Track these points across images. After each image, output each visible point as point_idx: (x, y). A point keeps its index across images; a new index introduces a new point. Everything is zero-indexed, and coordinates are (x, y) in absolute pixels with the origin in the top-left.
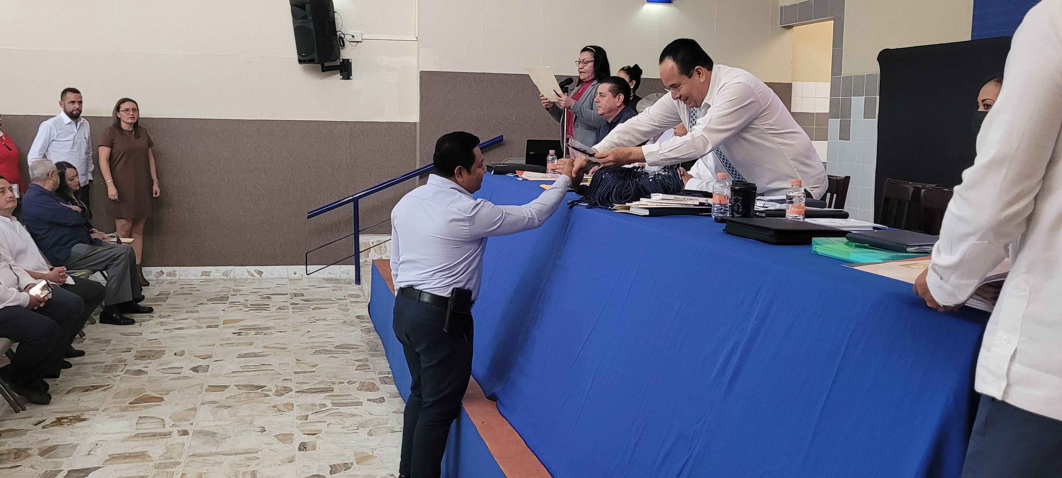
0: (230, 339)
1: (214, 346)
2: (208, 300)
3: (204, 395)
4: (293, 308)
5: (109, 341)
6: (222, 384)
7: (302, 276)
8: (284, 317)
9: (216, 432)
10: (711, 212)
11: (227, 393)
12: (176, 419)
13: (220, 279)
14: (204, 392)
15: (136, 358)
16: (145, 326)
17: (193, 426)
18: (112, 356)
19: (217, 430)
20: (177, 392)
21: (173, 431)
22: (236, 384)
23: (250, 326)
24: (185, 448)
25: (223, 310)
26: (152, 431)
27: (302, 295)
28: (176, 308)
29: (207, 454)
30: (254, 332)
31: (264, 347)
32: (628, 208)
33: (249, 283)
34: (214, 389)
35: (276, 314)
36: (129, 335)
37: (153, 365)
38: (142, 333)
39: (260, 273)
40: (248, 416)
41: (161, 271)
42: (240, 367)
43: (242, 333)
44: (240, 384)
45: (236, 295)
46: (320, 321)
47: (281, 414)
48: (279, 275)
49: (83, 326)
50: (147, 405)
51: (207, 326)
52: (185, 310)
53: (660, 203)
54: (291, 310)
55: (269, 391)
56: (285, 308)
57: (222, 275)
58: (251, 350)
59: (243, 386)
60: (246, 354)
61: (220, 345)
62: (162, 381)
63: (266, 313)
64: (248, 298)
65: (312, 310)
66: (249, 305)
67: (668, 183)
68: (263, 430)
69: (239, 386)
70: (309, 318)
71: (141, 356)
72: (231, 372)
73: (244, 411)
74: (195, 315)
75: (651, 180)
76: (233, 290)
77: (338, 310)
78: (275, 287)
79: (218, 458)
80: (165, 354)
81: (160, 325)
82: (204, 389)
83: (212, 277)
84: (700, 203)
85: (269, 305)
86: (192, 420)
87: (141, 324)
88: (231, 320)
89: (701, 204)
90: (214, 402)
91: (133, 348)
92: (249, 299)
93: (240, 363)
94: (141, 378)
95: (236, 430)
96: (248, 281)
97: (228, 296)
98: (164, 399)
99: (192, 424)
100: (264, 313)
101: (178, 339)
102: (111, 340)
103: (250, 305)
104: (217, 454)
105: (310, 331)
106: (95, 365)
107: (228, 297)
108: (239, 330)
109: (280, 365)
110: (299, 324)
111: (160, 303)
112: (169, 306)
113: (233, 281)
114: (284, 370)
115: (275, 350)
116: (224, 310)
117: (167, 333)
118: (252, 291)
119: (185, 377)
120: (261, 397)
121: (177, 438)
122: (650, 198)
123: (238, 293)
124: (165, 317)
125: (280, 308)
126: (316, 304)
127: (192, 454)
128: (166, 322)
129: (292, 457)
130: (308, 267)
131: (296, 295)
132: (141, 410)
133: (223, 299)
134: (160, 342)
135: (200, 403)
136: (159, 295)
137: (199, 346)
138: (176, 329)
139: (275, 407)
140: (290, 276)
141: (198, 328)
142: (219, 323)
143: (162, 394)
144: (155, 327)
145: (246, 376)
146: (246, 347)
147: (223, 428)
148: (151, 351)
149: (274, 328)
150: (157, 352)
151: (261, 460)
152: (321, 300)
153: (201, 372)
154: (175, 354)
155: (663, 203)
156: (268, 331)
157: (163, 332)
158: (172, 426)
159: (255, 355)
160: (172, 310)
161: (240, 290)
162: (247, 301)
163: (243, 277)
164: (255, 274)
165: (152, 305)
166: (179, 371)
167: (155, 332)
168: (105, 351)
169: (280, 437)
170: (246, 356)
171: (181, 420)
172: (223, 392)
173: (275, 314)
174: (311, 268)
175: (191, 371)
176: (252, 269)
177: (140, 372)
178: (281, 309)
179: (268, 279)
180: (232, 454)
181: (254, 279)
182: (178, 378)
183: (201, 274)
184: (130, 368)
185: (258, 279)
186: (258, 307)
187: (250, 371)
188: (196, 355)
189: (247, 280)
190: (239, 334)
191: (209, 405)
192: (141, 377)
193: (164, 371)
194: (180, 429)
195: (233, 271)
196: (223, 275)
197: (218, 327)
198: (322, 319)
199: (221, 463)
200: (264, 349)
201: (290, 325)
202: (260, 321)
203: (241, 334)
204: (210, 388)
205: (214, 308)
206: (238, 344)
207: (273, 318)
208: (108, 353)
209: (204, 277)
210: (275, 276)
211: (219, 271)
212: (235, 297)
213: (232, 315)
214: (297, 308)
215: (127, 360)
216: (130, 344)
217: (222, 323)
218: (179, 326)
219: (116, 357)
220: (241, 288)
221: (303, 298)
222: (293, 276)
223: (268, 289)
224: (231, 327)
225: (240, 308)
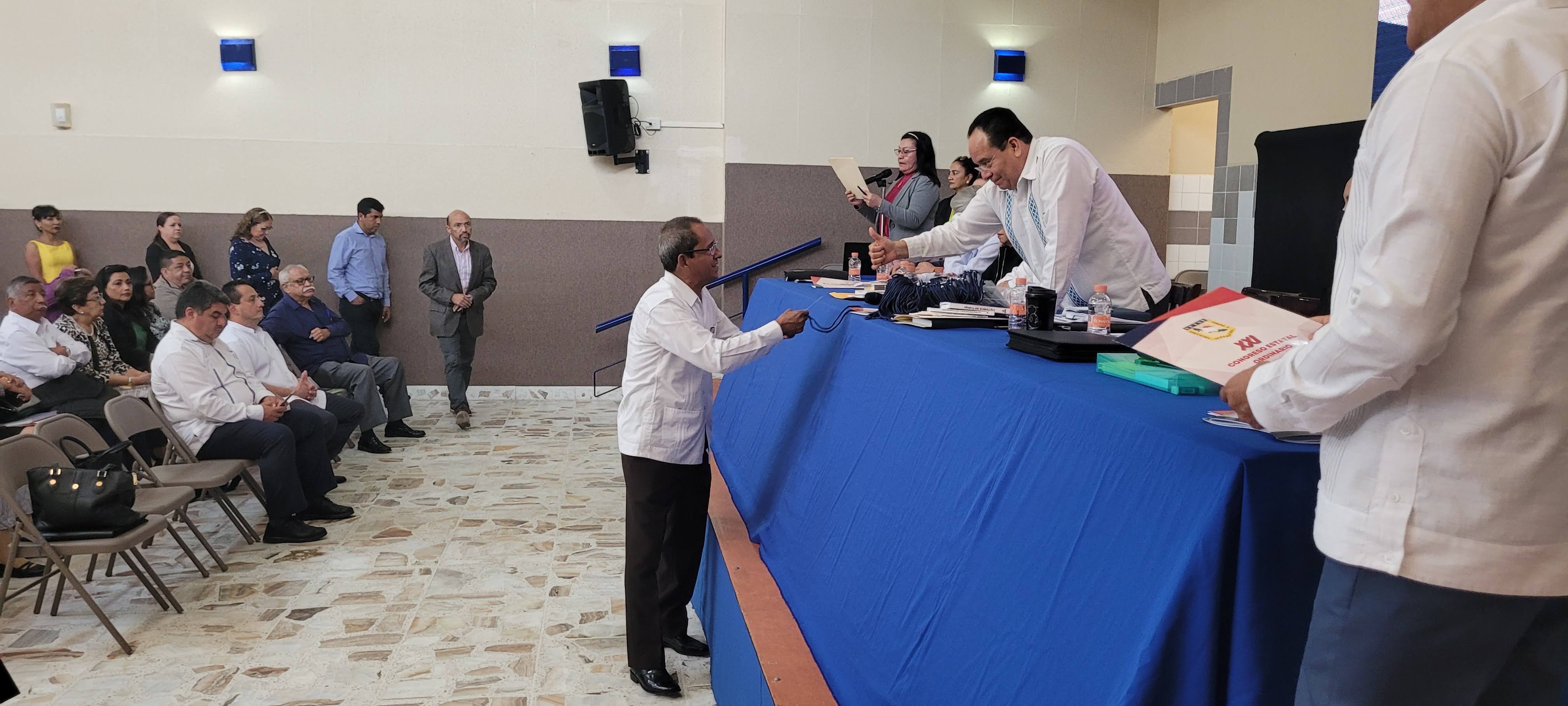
0: (498, 467)
1: (478, 475)
2: (482, 424)
3: (457, 530)
4: (575, 434)
6: (478, 517)
7: (591, 398)
8: (562, 444)
9: (462, 572)
10: (1007, 325)
11: (483, 528)
12: (421, 555)
13: (499, 399)
14: (457, 527)
15: (391, 486)
16: (407, 451)
17: (438, 564)
18: (365, 484)
19: (463, 570)
20: (427, 526)
21: (414, 569)
22: (494, 518)
23: (523, 454)
24: (424, 589)
26: (395, 568)
27: (588, 420)
28: (444, 431)
29: (446, 596)
30: (525, 460)
31: (534, 477)
32: (911, 319)
33: (531, 405)
34: (468, 523)
35: (555, 441)
36: (388, 461)
37: (408, 495)
38: (402, 459)
39: (544, 394)
40: (501, 555)
41: (436, 390)
42: (503, 499)
43: (512, 461)
44: (499, 519)
45: (513, 418)
46: (601, 450)
47: (538, 554)
48: (566, 397)
49: (340, 451)
50: (391, 540)
51: (475, 452)
53: (948, 313)
54: (571, 436)
55: (529, 527)
56: (565, 434)
57: (502, 395)
58: (519, 480)
59: (502, 521)
60: (512, 485)
61: (486, 474)
62: (414, 513)
63: (543, 439)
64: (528, 422)
65: (596, 437)
66: (526, 430)
67: (963, 290)
68: (514, 571)
69: (497, 520)
71: (397, 485)
72: (491, 505)
73: (497, 549)
74: (466, 440)
75: (942, 286)
76: (513, 413)
78: (560, 410)
79: (458, 602)
80: (423, 483)
81: (424, 450)
82: (458, 523)
83: (491, 397)
84: (995, 314)
85: (548, 430)
86: (438, 558)
87: (404, 449)
88: (504, 447)
89: (997, 315)
90: (466, 538)
91: (389, 476)
93: (503, 495)
94: (390, 509)
95: (484, 571)
96: (531, 403)
97: (506, 419)
98: (412, 533)
99: (436, 562)
100: (541, 439)
101: (441, 467)
102: (367, 466)
103: (528, 430)
104: (458, 596)
106: (346, 493)
107: (505, 421)
108: (510, 457)
109: (548, 499)
110: (577, 452)
111: (429, 426)
112: (438, 430)
113: (514, 403)
114: (550, 504)
115: (545, 481)
116: (497, 435)
117: (430, 460)
118: (532, 414)
119: (441, 510)
120: (519, 534)
121: (417, 578)
122: (939, 307)
123: (517, 417)
124: (431, 442)
125: (560, 434)
126: (603, 430)
127: (430, 595)
128: (431, 448)
129: (541, 603)
130: (596, 387)
131: (580, 420)
132: (385, 544)
133: (499, 422)
134: (420, 469)
135: (450, 539)
136: (429, 417)
137: (464, 475)
138: (441, 455)
139: (532, 546)
140: (578, 398)
141: (465, 455)
142: (489, 449)
143: (411, 528)
144: (419, 453)
145: (508, 510)
146: (514, 477)
147: (471, 568)
148: (408, 479)
149: (549, 456)
150: (414, 481)
151: (505, 605)
153: (459, 504)
154: (434, 483)
155: (951, 313)
156: (542, 459)
157: (426, 458)
158: (415, 564)
159: (522, 487)
160: (441, 434)
161: (519, 413)
162: (525, 425)
163: (524, 398)
164: (539, 395)
166: (434, 502)
167: (418, 459)
169: (532, 580)
170: (512, 487)
171: (425, 557)
172: (478, 527)
173: (553, 440)
174: (600, 389)
175: (448, 503)
176: (535, 389)
177: (391, 503)
178: (561, 435)
179: (552, 400)
180: (474, 598)
181: (537, 400)
182: (432, 511)
183: (479, 393)
184: (382, 498)
185: (542, 400)
186: (536, 433)
187: (513, 504)
188: (456, 485)
189: (527, 402)
190: (509, 462)
191: (460, 541)
192: (392, 507)
193: (418, 502)
194: (423, 567)
195: (515, 391)
196: (504, 396)
197: (486, 454)
199: (461, 607)
200: (534, 480)
201: (568, 453)
202: (535, 448)
204: (464, 521)
205: (488, 432)
206: (506, 474)
207: (550, 445)
208: (361, 481)
209: (482, 398)
210: (561, 397)
211: (499, 391)
212: (513, 420)
213: (505, 441)
214: (579, 435)
215: (380, 489)
216: (388, 471)
217: (493, 449)
218: (445, 452)
219: (369, 486)
220: (522, 410)
221: (588, 423)
222: (581, 398)
223: (550, 412)
224: (501, 455)
225: (516, 433)
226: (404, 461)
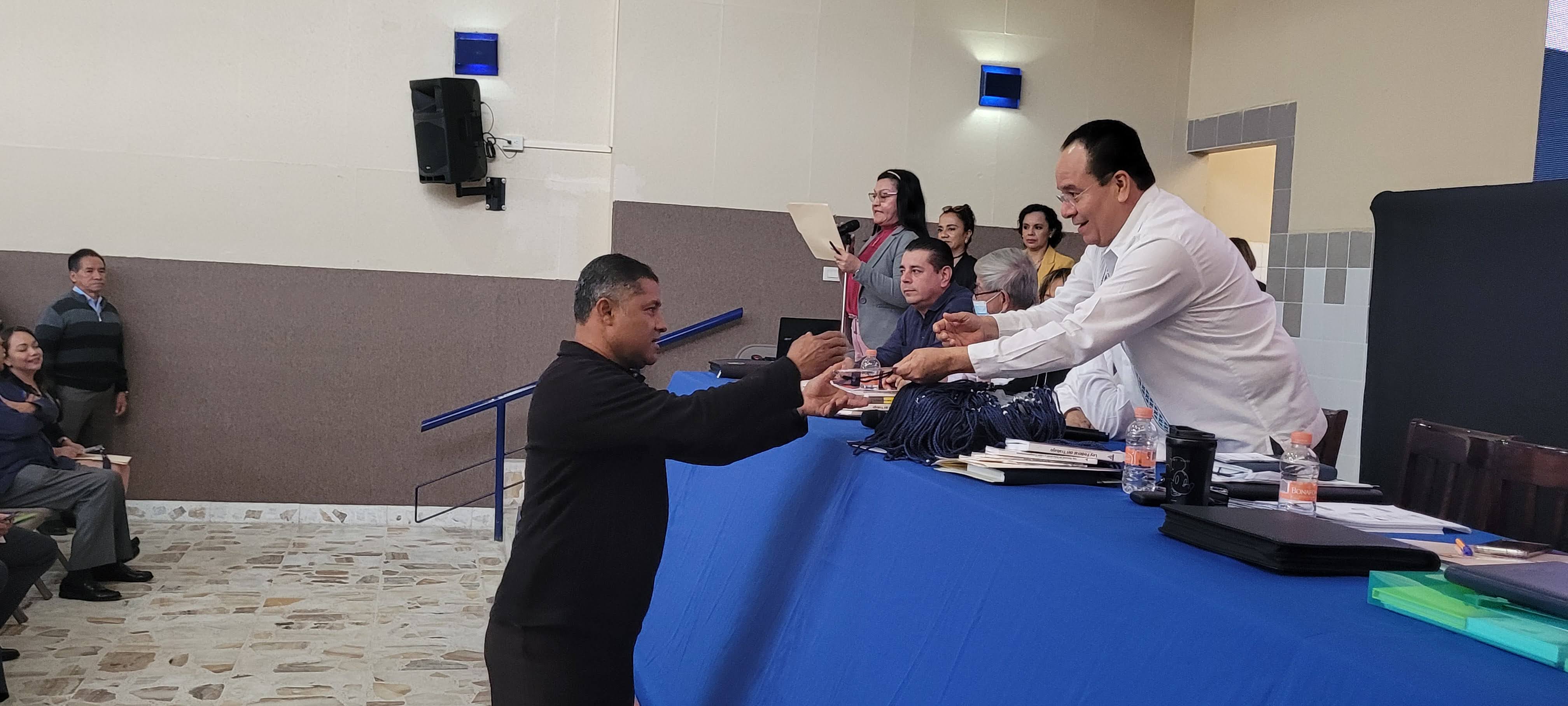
0: (270, 634)
1: (240, 647)
2: (248, 561)
4: (387, 580)
5: (63, 633)
7: (409, 523)
8: (369, 596)
13: (276, 524)
15: (104, 667)
16: (133, 605)
18: (62, 662)
23: (309, 612)
25: (269, 581)
27: (405, 556)
28: (191, 573)
30: (313, 623)
31: (325, 652)
33: (319, 532)
35: (357, 590)
36: (102, 624)
37: (129, 681)
38: (125, 619)
39: (342, 516)
42: (278, 687)
43: (292, 623)
45: (295, 553)
46: (426, 606)
48: (373, 521)
51: (237, 609)
52: (206, 578)
54: (382, 583)
56: (372, 580)
57: (279, 517)
58: (301, 657)
60: (291, 665)
61: (251, 647)
63: (340, 587)
64: (316, 559)
65: (417, 584)
66: (314, 573)
70: (410, 599)
71: (113, 664)
74: (222, 588)
76: (294, 544)
77: (460, 585)
78: (364, 541)
80: (154, 661)
81: (158, 605)
83: (263, 519)
85: (347, 573)
87: (127, 602)
88: (280, 600)
92: (316, 561)
96: (319, 529)
97: (283, 554)
100: (337, 588)
101: (184, 632)
102: (69, 631)
103: (317, 572)
105: (406, 625)
106: (30, 679)
107: (283, 556)
108: (289, 618)
110: (391, 610)
112: (181, 570)
113: (297, 529)
115: (342, 658)
116: (271, 581)
117: (166, 621)
118: (323, 547)
123: (300, 550)
124: (170, 590)
125: (364, 580)
126: (424, 574)
128: (169, 600)
130: (418, 508)
131: (394, 556)
133: (273, 560)
134: (150, 637)
136: (169, 549)
137: (217, 647)
138: (184, 613)
140: (390, 523)
141: (221, 613)
142: (259, 603)
144: (149, 608)
146: (295, 652)
148: (130, 654)
149: (348, 616)
150: (141, 656)
152: (434, 566)
153: (208, 698)
154: (171, 661)
156: (337, 621)
157: (160, 618)
159: (306, 668)
160: (184, 578)
161: (303, 545)
162: (312, 564)
163: (312, 522)
164: (334, 518)
165: (151, 567)
166: (170, 694)
167: (148, 619)
168: (52, 651)
170: (290, 668)
173: (354, 589)
174: (424, 511)
175: (191, 696)
176: (329, 509)
177: (102, 695)
178: (365, 582)
179: (353, 526)
181: (331, 525)
183: (245, 514)
184: (87, 686)
185: (338, 526)
186: (330, 577)
187: (293, 696)
188: (206, 664)
189: (320, 527)
190: (287, 626)
193: (145, 694)
195: (298, 511)
196: (282, 518)
197: (253, 612)
198: (432, 603)
200: (325, 658)
201: (376, 611)
202: (327, 603)
203: (290, 626)
205: (255, 575)
206: (282, 646)
207: (351, 597)
208: (57, 656)
209: (249, 520)
210: (366, 521)
211: (275, 510)
212: (294, 556)
213: (282, 590)
214: (393, 581)
215: (85, 670)
216: (100, 639)
217: (263, 603)
218: (191, 608)
219: (69, 664)
220: (307, 540)
221: (405, 562)
222: (395, 523)
223: (349, 543)
224: (277, 613)
225: (298, 578)
226: (125, 622)
